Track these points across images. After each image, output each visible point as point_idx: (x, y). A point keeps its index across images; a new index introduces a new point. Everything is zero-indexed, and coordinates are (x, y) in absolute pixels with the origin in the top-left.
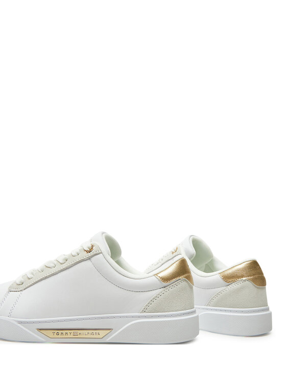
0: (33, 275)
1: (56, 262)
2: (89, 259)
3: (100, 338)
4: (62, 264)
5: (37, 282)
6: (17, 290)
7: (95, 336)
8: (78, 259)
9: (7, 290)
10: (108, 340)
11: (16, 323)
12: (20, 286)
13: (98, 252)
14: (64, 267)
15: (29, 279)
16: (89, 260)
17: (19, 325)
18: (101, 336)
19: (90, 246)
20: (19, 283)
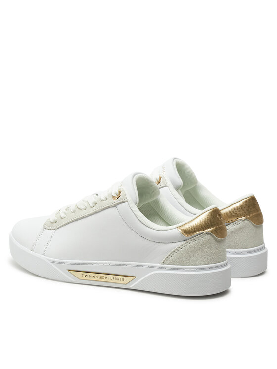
0: (66, 214)
1: (86, 204)
2: (115, 206)
3: (124, 284)
4: (91, 207)
5: (68, 223)
6: (50, 228)
7: (119, 282)
8: (106, 204)
9: (42, 227)
10: (131, 287)
11: (50, 263)
12: (54, 225)
13: (123, 200)
14: (93, 211)
15: (62, 218)
16: (115, 208)
17: (52, 264)
18: (125, 282)
19: (118, 192)
20: (52, 221)
